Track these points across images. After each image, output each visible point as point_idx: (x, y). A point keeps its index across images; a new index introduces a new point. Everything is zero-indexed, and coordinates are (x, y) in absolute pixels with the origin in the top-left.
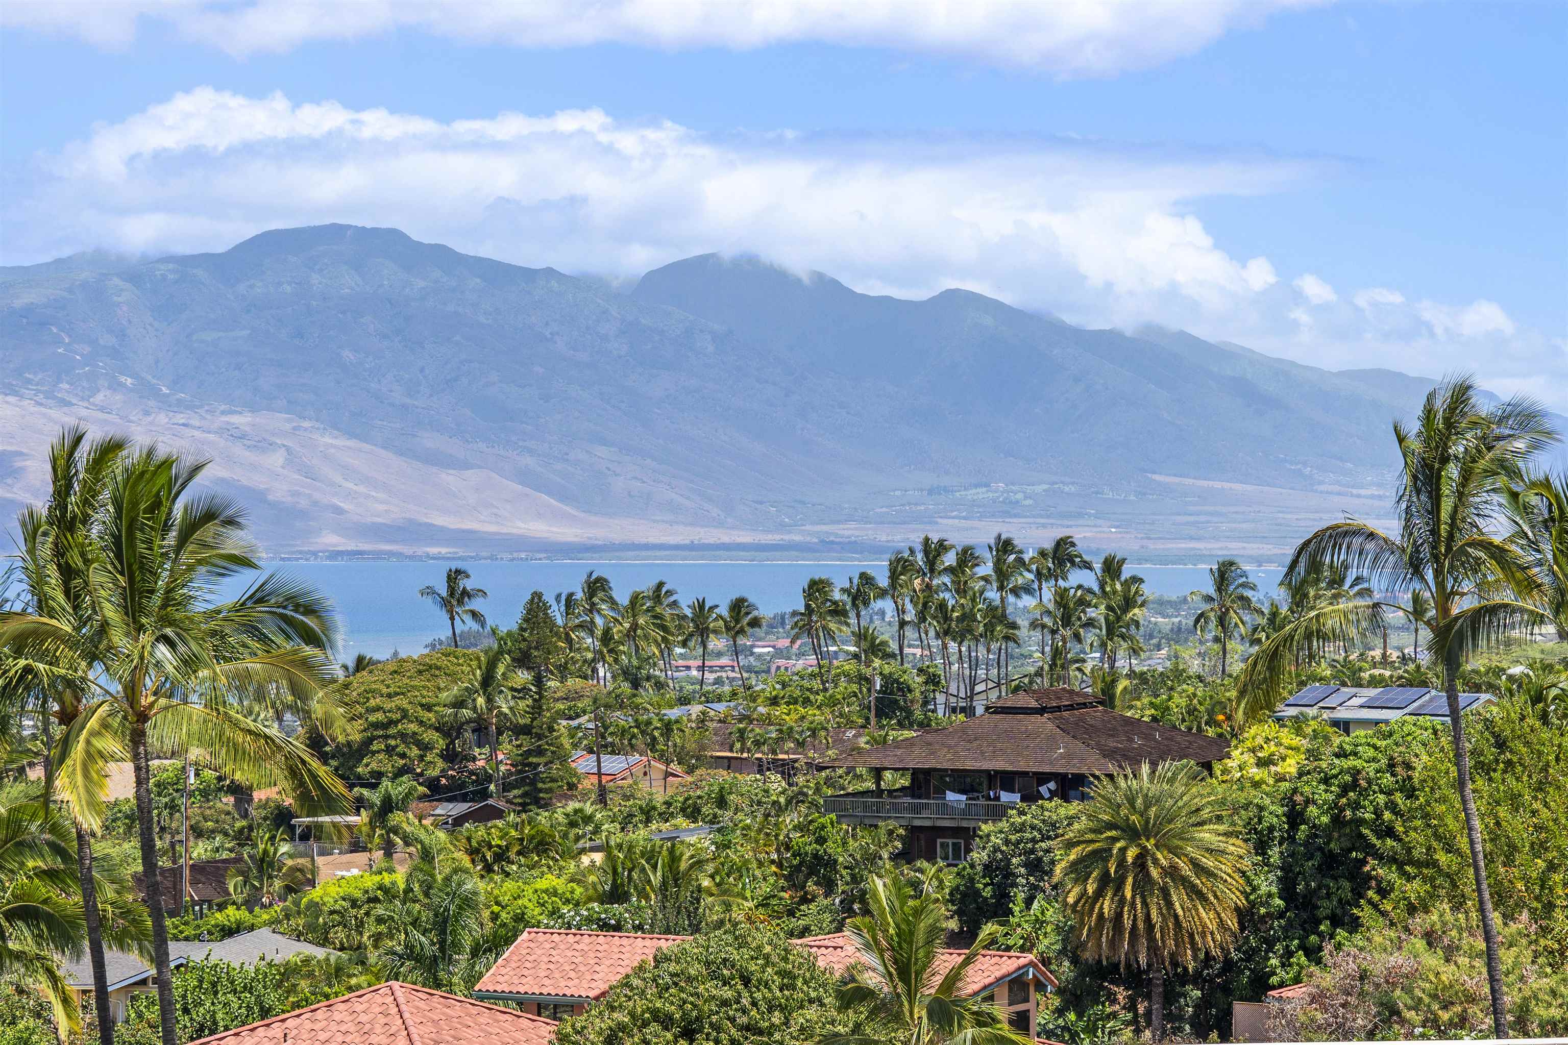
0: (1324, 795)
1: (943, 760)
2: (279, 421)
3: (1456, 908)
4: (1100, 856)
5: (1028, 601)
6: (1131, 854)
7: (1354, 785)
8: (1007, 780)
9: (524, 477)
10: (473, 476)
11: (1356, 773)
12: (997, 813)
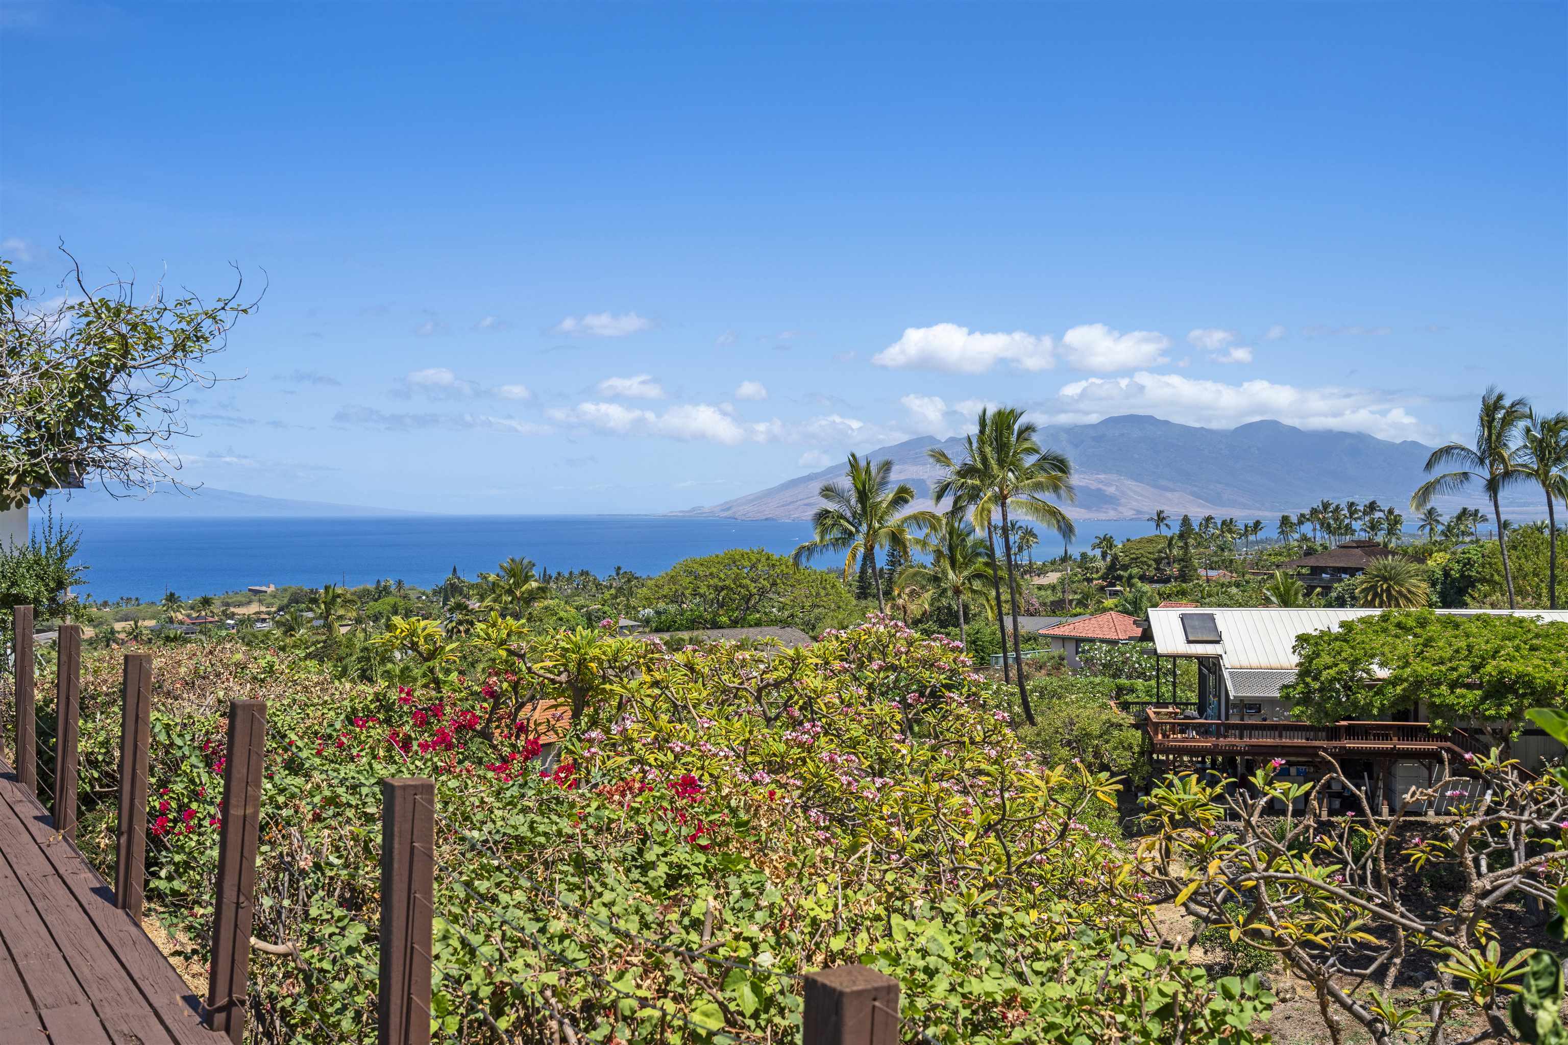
0: (1457, 567)
1: (1322, 563)
2: (1114, 477)
3: (1503, 595)
4: (1374, 587)
5: (1360, 522)
6: (1385, 586)
7: (1469, 563)
8: (1345, 570)
9: (1193, 494)
10: (1177, 494)
11: (1469, 559)
12: (1340, 580)
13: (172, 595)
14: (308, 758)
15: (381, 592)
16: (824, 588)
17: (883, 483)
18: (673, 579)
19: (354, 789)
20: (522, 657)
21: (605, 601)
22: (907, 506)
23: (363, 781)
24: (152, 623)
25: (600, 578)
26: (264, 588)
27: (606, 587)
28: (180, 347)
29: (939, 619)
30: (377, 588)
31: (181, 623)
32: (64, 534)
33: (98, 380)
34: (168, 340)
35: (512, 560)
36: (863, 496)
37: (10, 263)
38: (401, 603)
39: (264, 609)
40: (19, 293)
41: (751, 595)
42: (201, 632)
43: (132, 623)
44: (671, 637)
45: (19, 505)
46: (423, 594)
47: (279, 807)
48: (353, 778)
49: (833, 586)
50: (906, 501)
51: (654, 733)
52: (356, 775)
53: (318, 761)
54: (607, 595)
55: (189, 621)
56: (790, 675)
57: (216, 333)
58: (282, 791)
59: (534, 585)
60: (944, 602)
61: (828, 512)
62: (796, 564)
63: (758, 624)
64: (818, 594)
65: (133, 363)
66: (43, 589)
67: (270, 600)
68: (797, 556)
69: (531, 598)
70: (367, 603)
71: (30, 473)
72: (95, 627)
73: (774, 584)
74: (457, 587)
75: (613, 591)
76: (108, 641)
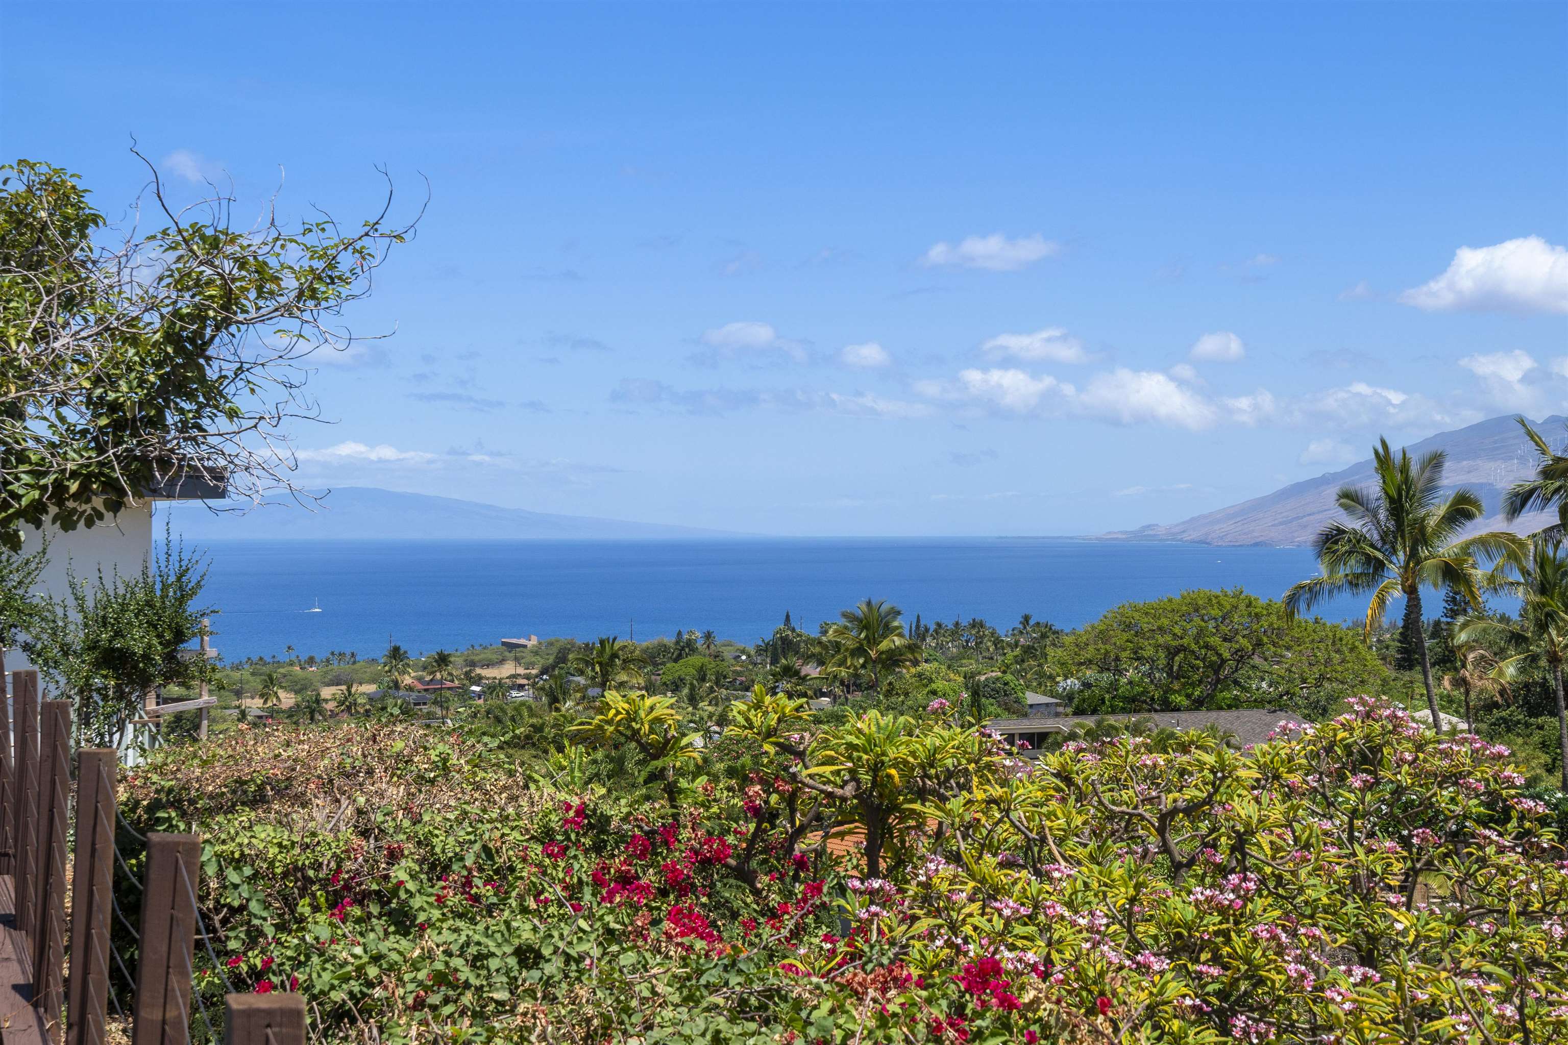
13: (396, 650)
14: (422, 909)
15: (683, 649)
16: (1338, 651)
17: (1431, 488)
18: (1103, 636)
19: (478, 961)
20: (800, 755)
21: (1008, 667)
22: (1469, 525)
23: (493, 949)
24: (371, 688)
25: (1001, 632)
26: (522, 641)
27: (1009, 644)
28: (308, 293)
29: (1526, 702)
30: (677, 643)
31: (410, 688)
32: (184, 564)
33: (192, 341)
34: (290, 283)
35: (869, 604)
36: (1397, 508)
37: (80, 177)
38: (711, 665)
39: (521, 671)
40: (95, 219)
41: (1224, 661)
42: (435, 702)
43: (344, 687)
44: (1099, 724)
45: (89, 523)
46: (743, 652)
47: (370, 985)
48: (478, 943)
49: (1353, 649)
50: (1469, 516)
51: (972, 884)
52: (484, 940)
53: (436, 914)
54: (1011, 655)
55: (420, 687)
56: (1210, 796)
57: (359, 270)
58: (376, 959)
59: (898, 641)
60: (1537, 676)
61: (1341, 532)
62: (1291, 615)
63: (1235, 704)
64: (1328, 661)
65: (240, 317)
66: (155, 641)
67: (531, 658)
68: (1292, 600)
69: (892, 660)
70: (664, 664)
71: (97, 476)
72: (297, 692)
73: (1259, 644)
74: (791, 642)
75: (1018, 651)
76: (312, 713)
